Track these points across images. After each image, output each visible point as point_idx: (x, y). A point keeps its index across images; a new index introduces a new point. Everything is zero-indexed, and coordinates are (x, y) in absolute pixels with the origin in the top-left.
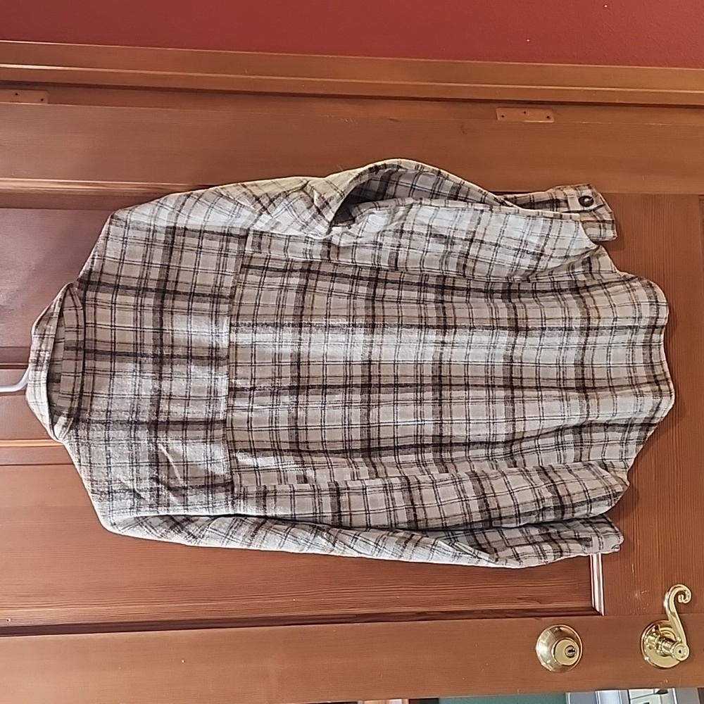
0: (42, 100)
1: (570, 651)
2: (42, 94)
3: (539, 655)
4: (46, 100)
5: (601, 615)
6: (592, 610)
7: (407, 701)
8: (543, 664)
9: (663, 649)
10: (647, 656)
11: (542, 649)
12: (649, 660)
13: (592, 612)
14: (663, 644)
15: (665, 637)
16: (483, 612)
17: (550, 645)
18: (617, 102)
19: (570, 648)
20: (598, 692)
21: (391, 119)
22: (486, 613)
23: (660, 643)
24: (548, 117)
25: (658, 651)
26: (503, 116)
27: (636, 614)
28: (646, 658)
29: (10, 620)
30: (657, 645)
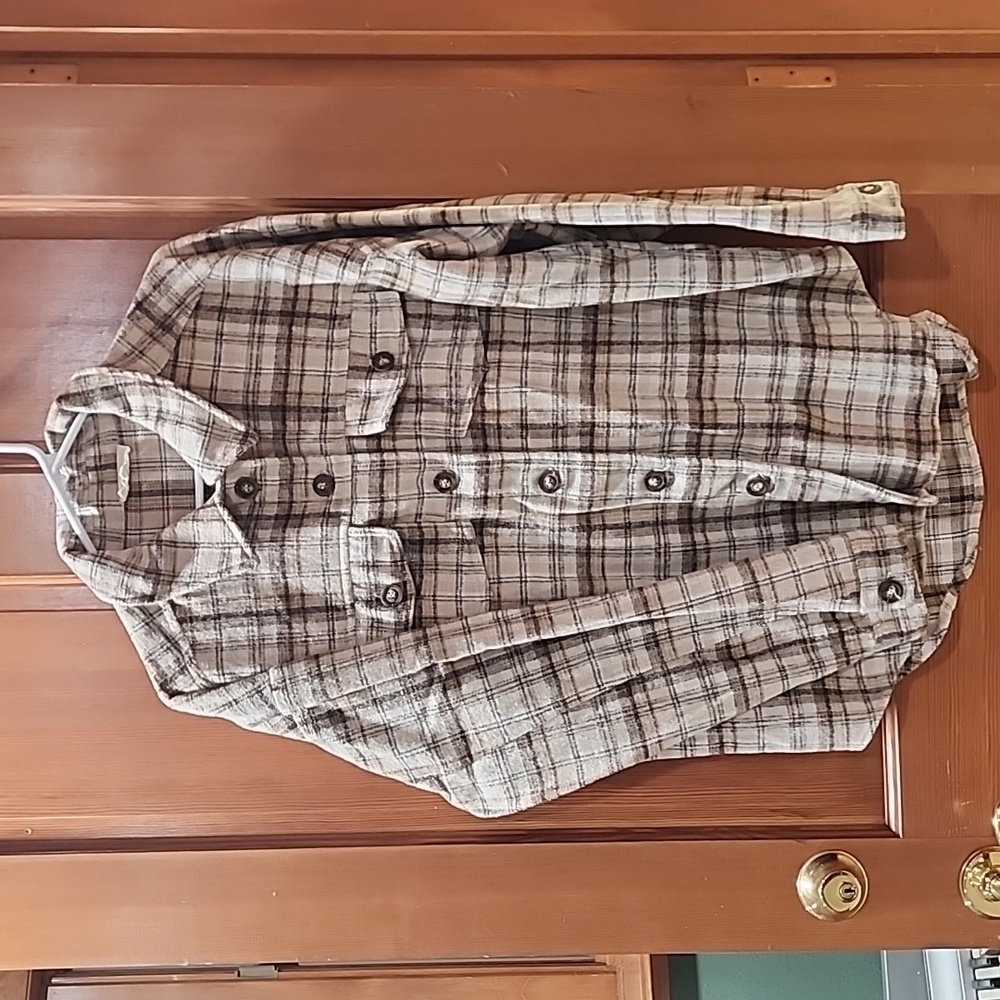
0: (69, 78)
1: (847, 891)
2: (68, 70)
3: (801, 894)
4: (75, 80)
5: (898, 836)
6: (885, 830)
7: (647, 956)
8: (808, 908)
9: (993, 890)
10: (969, 900)
11: (805, 885)
12: (972, 905)
13: (884, 833)
14: (993, 882)
15: (996, 872)
16: (717, 829)
17: (818, 880)
18: (937, 51)
19: (847, 887)
20: (927, 951)
21: (580, 90)
22: (723, 832)
23: (987, 879)
24: (828, 79)
25: (985, 893)
26: (757, 80)
27: (952, 837)
28: (967, 903)
29: (30, 831)
30: (984, 883)
